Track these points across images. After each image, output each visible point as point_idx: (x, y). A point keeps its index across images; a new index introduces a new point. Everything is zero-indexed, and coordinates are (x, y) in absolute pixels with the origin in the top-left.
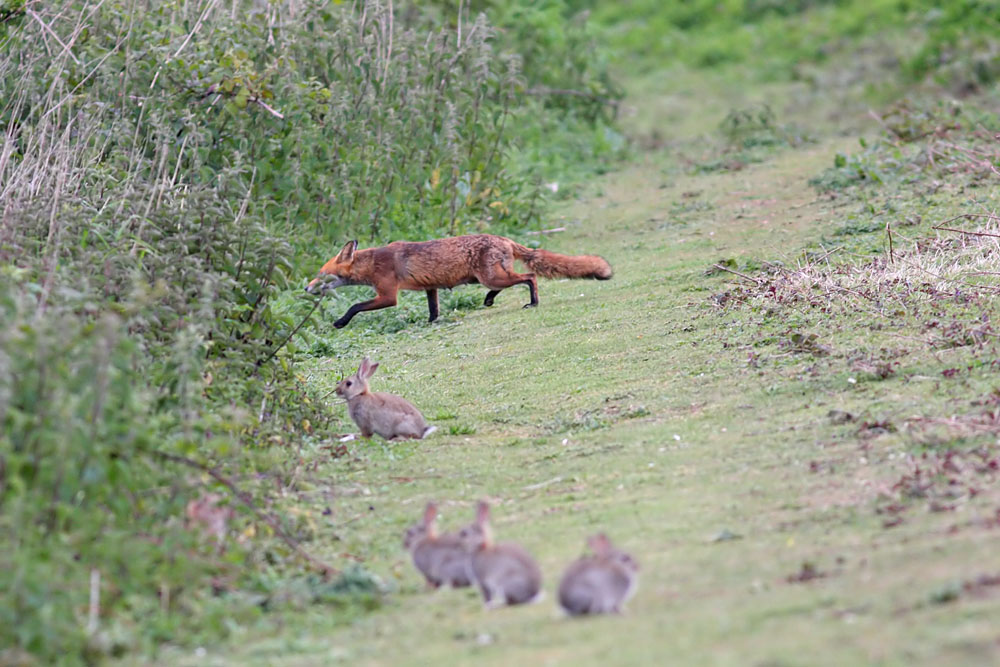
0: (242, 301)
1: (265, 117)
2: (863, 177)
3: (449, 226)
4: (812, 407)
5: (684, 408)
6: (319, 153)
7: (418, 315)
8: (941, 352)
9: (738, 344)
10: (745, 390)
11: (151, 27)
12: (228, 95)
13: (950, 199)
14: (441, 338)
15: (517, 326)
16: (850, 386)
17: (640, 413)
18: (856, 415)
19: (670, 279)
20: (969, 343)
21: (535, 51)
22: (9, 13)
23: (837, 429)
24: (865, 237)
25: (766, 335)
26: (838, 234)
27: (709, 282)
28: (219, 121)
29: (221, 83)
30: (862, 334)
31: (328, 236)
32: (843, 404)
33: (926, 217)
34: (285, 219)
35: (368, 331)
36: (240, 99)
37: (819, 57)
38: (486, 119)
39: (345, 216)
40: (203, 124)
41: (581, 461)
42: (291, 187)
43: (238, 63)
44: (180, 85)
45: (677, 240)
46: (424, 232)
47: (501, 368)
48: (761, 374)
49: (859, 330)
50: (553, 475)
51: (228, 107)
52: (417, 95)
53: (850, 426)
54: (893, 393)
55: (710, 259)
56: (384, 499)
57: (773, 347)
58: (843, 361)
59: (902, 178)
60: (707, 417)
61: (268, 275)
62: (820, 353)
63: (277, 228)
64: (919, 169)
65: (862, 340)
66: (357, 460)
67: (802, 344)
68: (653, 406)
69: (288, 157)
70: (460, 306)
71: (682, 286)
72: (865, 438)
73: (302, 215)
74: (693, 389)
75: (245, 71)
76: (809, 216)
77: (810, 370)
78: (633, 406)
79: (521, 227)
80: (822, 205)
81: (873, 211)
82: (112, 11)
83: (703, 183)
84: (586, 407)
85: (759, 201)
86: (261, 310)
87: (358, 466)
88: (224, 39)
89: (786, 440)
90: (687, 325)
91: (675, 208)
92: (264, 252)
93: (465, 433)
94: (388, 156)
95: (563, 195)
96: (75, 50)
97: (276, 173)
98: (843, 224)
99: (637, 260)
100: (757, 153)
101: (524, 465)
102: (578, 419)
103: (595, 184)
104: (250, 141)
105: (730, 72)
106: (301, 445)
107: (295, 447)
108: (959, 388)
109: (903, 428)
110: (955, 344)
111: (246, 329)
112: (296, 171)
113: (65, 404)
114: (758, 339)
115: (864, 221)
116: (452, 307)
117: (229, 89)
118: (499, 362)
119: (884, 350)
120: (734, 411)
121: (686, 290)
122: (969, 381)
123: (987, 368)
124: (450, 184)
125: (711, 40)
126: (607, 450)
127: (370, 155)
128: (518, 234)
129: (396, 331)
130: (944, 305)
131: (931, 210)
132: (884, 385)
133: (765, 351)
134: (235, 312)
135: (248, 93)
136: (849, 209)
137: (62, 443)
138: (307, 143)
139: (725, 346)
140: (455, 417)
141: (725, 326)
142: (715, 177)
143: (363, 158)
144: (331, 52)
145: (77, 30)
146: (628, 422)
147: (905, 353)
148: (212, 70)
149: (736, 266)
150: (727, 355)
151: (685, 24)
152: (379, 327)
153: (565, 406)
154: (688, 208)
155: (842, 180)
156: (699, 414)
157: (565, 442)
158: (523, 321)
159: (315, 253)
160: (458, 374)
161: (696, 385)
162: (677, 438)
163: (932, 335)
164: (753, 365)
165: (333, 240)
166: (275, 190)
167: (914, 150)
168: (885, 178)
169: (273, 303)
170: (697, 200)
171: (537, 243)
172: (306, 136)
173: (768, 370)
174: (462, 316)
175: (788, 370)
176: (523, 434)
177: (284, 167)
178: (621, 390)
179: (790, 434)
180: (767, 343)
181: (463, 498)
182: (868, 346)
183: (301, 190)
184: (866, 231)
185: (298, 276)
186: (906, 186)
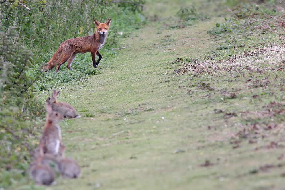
0: (16, 71)
2: (226, 31)
4: (209, 108)
5: (165, 108)
6: (42, 21)
7: (75, 76)
8: (252, 90)
9: (184, 86)
10: (186, 102)
12: (11, 2)
13: (255, 38)
14: (83, 84)
15: (109, 80)
16: (222, 101)
17: (150, 110)
18: (223, 110)
19: (160, 64)
20: (262, 86)
23: (217, 115)
24: (226, 51)
25: (193, 83)
26: (217, 49)
27: (174, 66)
28: (8, 10)
30: (226, 83)
31: (45, 50)
32: (219, 106)
33: (247, 44)
34: (30, 44)
35: (58, 82)
36: (15, 3)
38: (98, 11)
39: (51, 43)
41: (130, 126)
45: (163, 51)
47: (103, 94)
48: (191, 97)
49: (225, 82)
50: (121, 130)
51: (11, 6)
53: (221, 114)
54: (236, 103)
55: (174, 58)
57: (195, 87)
58: (219, 92)
59: (239, 31)
60: (173, 111)
61: (25, 63)
62: (211, 90)
63: (27, 47)
64: (245, 28)
65: (225, 85)
67: (205, 87)
68: (154, 107)
69: (31, 23)
70: (89, 74)
71: (165, 67)
72: (227, 118)
73: (36, 42)
74: (168, 102)
76: (208, 43)
77: (208, 95)
78: (148, 107)
79: (110, 47)
80: (212, 40)
81: (229, 42)
83: (172, 32)
84: (132, 107)
85: (190, 39)
86: (22, 74)
89: (200, 119)
90: (166, 80)
91: (162, 41)
92: (23, 55)
93: (91, 116)
94: (65, 23)
95: (124, 36)
97: (27, 28)
98: (219, 46)
99: (149, 58)
100: (190, 22)
101: (111, 127)
102: (129, 111)
103: (135, 33)
104: (18, 17)
106: (36, 120)
107: (34, 121)
108: (258, 101)
109: (239, 115)
110: (257, 87)
111: (17, 81)
112: (34, 27)
114: (190, 85)
115: (226, 45)
116: (87, 74)
118: (103, 92)
119: (233, 89)
120: (182, 109)
121: (166, 68)
122: (262, 99)
123: (268, 95)
124: (86, 32)
126: (139, 122)
127: (59, 22)
128: (109, 49)
129: (68, 82)
130: (253, 74)
131: (249, 42)
132: (233, 100)
133: (193, 89)
134: (14, 75)
135: (18, 1)
136: (221, 41)
138: (38, 18)
139: (179, 87)
140: (88, 111)
141: (179, 80)
142: (176, 30)
143: (57, 23)
146: (146, 113)
147: (240, 90)
149: (183, 60)
150: (180, 90)
152: (62, 80)
153: (125, 107)
154: (166, 41)
155: (219, 31)
156: (170, 110)
157: (125, 119)
158: (111, 78)
159: (40, 55)
160: (89, 96)
161: (169, 100)
162: (163, 118)
163: (249, 83)
164: (189, 93)
165: (46, 51)
166: (27, 34)
167: (243, 21)
168: (233, 31)
169: (26, 72)
170: (170, 38)
171: (115, 52)
172: (38, 16)
173: (194, 95)
174: (90, 77)
175: (200, 95)
176: (111, 117)
177: (30, 26)
178: (144, 102)
179: (201, 117)
180: (193, 86)
181: (91, 138)
182: (227, 87)
183: (36, 34)
184: (227, 49)
185: (34, 63)
186: (240, 34)
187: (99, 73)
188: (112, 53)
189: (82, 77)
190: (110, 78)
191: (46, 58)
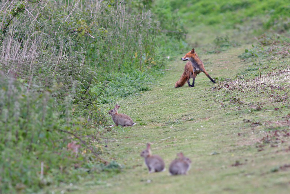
0: (83, 88)
1: (89, 38)
2: (253, 55)
3: (140, 68)
4: (239, 118)
5: (204, 118)
6: (104, 48)
7: (131, 92)
8: (274, 103)
9: (218, 101)
10: (221, 113)
11: (58, 13)
12: (79, 32)
13: (277, 61)
14: (137, 99)
15: (158, 96)
16: (249, 112)
17: (192, 120)
18: (251, 120)
19: (200, 83)
20: (282, 101)
21: (163, 20)
22: (20, 9)
23: (245, 124)
24: (253, 72)
25: (226, 98)
26: (246, 71)
27: (211, 84)
28: (77, 39)
29: (78, 28)
30: (253, 98)
31: (106, 70)
32: (247, 117)
33: (270, 66)
34: (95, 66)
35: (117, 97)
36: (83, 33)
37: (241, 22)
38: (150, 39)
39: (111, 65)
40: (72, 40)
41: (175, 133)
42: (97, 57)
43: (82, 23)
44: (66, 29)
46: (133, 70)
48: (225, 109)
50: (168, 136)
51: (79, 35)
52: (131, 32)
53: (249, 124)
54: (261, 115)
56: (122, 143)
57: (228, 102)
58: (247, 106)
59: (263, 56)
60: (210, 121)
61: (90, 82)
62: (241, 103)
63: (92, 69)
64: (268, 53)
65: (252, 100)
66: (114, 132)
67: (236, 101)
68: (195, 117)
69: (96, 49)
70: (143, 90)
72: (253, 127)
73: (99, 65)
74: (206, 113)
75: (84, 25)
76: (238, 66)
77: (238, 108)
78: (190, 118)
79: (159, 68)
80: (242, 63)
81: (256, 65)
82: (48, 9)
83: (209, 56)
84: (177, 118)
85: (224, 62)
86: (88, 91)
87: (114, 134)
88: (78, 16)
90: (205, 96)
92: (89, 75)
93: (144, 125)
94: (123, 49)
95: (171, 60)
96: (38, 19)
97: (93, 53)
98: (247, 68)
100: (224, 48)
101: (160, 134)
102: (175, 121)
103: (180, 57)
104: (85, 44)
105: (217, 26)
106: (99, 128)
107: (97, 129)
108: (279, 113)
109: (263, 124)
110: (278, 101)
111: (84, 96)
112: (98, 53)
113: (34, 116)
114: (224, 99)
115: (253, 67)
116: (140, 90)
117: (80, 30)
118: (153, 106)
119: (258, 103)
120: (217, 119)
121: (204, 86)
122: (282, 111)
123: (287, 108)
124: (140, 57)
125: (211, 17)
126: (183, 130)
127: (118, 49)
128: (159, 70)
129: (125, 97)
130: (275, 90)
131: (271, 64)
132: (258, 112)
133: (226, 103)
134: (81, 91)
135: (85, 31)
136: (249, 64)
137: (33, 127)
138: (101, 45)
139: (215, 101)
140: (141, 121)
141: (215, 96)
142: (213, 55)
143: (116, 49)
144: (108, 20)
145: (39, 13)
146: (188, 122)
147: (264, 103)
148: (75, 25)
149: (218, 79)
150: (215, 104)
151: (204, 13)
152: (120, 96)
153: (171, 117)
155: (247, 56)
156: (208, 120)
157: (171, 127)
159: (103, 75)
160: (142, 109)
162: (202, 126)
163: (271, 98)
164: (223, 106)
165: (108, 72)
166: (92, 58)
167: (267, 48)
168: (259, 56)
169: (91, 89)
170: (207, 61)
171: (163, 73)
172: (101, 43)
173: (227, 108)
174: (143, 93)
175: (232, 108)
176: (160, 125)
177: (95, 51)
178: (187, 113)
179: (233, 126)
180: (227, 101)
181: (143, 143)
182: (254, 101)
183: (99, 58)
184: (254, 70)
185: (98, 82)
186: (265, 58)
187: (150, 90)
188: (161, 73)
189: (136, 93)
190: (159, 94)
191: (108, 77)
